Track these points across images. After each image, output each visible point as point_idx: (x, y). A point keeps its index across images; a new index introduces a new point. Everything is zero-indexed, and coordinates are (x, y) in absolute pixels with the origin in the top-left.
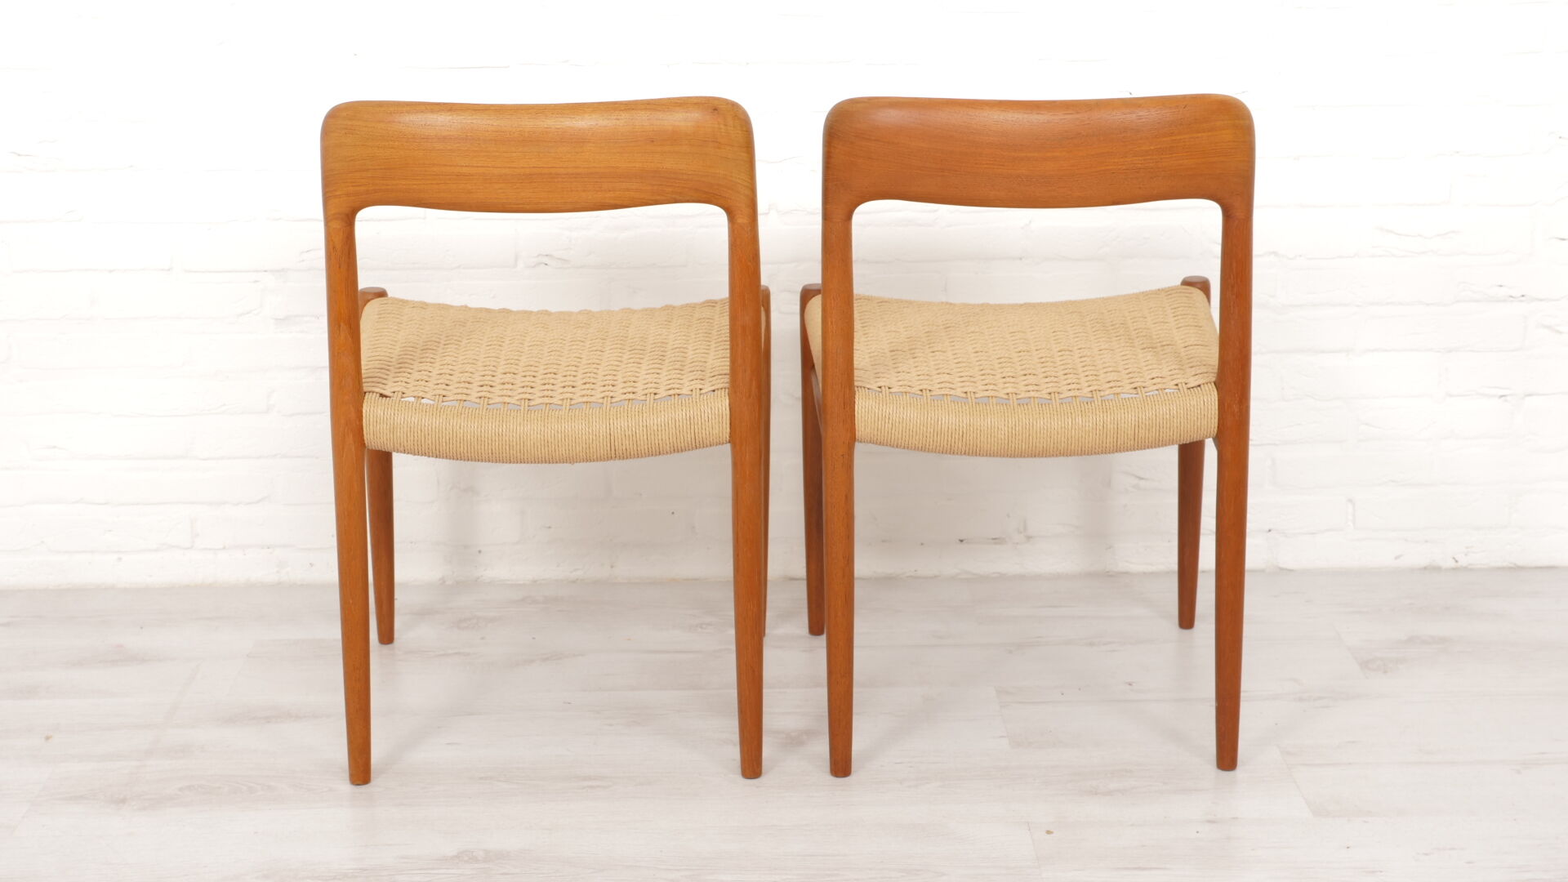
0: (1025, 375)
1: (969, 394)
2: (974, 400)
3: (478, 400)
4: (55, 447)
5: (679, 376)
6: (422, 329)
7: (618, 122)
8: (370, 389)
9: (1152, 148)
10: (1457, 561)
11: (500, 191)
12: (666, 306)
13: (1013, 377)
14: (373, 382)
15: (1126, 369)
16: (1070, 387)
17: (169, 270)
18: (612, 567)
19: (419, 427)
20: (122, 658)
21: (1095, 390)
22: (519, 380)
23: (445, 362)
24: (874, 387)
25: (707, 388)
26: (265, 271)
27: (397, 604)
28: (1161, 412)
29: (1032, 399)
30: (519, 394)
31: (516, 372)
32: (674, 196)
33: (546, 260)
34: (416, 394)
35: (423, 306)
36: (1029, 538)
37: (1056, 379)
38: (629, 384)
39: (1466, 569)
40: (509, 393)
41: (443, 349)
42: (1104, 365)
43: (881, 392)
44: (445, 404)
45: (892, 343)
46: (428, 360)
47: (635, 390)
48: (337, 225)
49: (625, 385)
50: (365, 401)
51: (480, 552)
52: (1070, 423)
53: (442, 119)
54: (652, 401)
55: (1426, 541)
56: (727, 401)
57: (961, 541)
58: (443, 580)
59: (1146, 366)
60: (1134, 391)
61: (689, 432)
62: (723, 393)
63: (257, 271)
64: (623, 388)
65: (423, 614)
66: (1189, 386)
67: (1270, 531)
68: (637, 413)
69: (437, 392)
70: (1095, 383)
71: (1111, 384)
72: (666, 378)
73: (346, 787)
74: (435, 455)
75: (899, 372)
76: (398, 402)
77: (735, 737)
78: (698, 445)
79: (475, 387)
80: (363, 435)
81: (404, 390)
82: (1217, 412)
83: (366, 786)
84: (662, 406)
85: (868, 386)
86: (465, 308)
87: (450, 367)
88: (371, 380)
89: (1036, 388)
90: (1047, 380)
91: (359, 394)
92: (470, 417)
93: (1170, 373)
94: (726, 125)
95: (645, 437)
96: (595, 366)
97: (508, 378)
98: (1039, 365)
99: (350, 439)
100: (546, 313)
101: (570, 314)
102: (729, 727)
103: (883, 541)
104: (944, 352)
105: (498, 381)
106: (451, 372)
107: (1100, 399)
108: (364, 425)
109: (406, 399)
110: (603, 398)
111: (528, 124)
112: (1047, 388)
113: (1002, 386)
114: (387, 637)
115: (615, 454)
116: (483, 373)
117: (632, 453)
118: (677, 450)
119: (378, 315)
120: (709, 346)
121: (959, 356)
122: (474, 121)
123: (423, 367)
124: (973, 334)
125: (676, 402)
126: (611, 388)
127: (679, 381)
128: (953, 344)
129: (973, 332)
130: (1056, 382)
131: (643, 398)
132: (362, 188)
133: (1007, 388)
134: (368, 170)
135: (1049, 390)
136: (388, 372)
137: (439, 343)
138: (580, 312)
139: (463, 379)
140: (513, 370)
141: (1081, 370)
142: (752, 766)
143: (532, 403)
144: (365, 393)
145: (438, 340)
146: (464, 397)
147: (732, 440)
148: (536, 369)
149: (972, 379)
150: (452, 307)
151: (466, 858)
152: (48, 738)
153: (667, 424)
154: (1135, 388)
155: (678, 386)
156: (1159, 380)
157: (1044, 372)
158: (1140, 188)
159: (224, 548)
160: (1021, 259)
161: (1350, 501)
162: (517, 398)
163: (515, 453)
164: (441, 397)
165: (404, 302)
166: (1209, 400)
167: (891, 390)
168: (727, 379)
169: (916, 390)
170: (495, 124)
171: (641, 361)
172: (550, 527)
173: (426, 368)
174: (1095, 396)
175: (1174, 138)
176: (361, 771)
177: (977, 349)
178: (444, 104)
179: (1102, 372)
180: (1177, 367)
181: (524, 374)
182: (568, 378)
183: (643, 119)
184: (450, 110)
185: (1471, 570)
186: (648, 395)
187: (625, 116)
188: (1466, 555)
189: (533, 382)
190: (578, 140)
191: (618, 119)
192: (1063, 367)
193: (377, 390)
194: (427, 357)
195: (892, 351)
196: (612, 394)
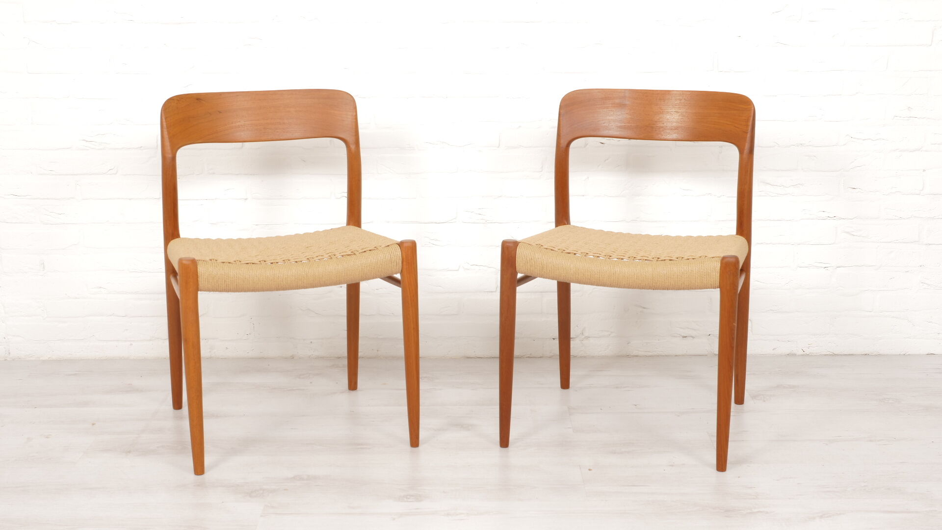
4: (100, 288)
10: (804, 351)
20: (131, 390)
39: (809, 355)
55: (789, 341)
67: (710, 335)
152: (93, 424)
188: (808, 348)
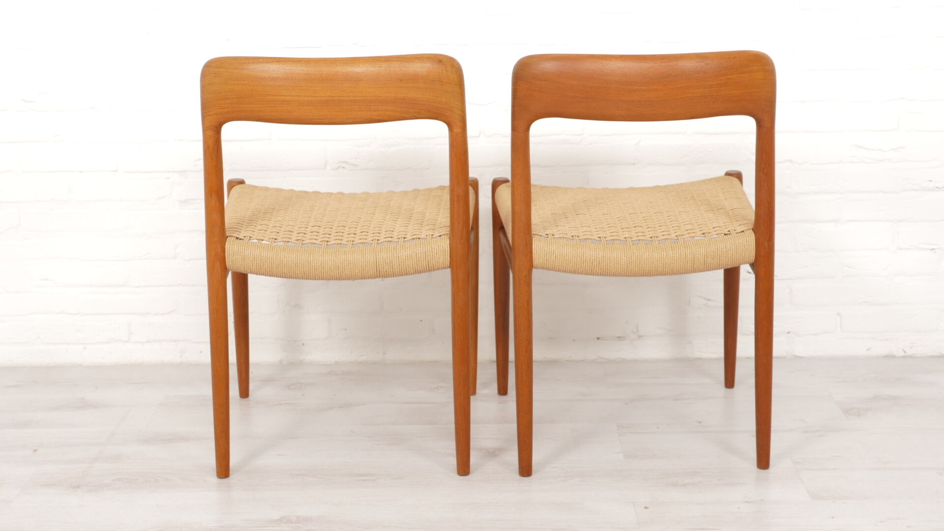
0: (635, 227)
1: (602, 238)
2: (605, 242)
3: (296, 242)
4: (46, 279)
5: (419, 228)
6: (265, 202)
7: (380, 68)
8: (230, 235)
9: (714, 83)
10: (905, 352)
11: (309, 111)
12: (415, 189)
13: (628, 228)
14: (233, 231)
15: (697, 223)
16: (663, 233)
17: (115, 171)
18: (384, 354)
19: (260, 258)
20: (83, 405)
21: (679, 235)
22: (321, 230)
23: (277, 220)
24: (544, 234)
25: (436, 234)
26: (174, 172)
27: (251, 375)
28: (721, 248)
29: (641, 241)
30: (322, 238)
31: (320, 225)
32: (415, 114)
33: (343, 165)
34: (258, 238)
35: (267, 189)
36: (640, 337)
37: (654, 229)
38: (389, 232)
39: (910, 357)
40: (315, 237)
41: (277, 213)
42: (683, 221)
43: (548, 237)
44: (275, 243)
45: (551, 210)
46: (267, 219)
47: (392, 236)
48: (210, 133)
49: (386, 233)
50: (227, 241)
51: (303, 344)
52: (665, 254)
53: (273, 68)
54: (402, 242)
55: (886, 340)
56: (448, 241)
57: (598, 338)
58: (281, 362)
59: (709, 221)
60: (703, 235)
61: (425, 261)
62: (446, 237)
63: (169, 172)
64: (385, 235)
65: (267, 381)
66: (737, 231)
67: (789, 333)
68: (393, 249)
69: (271, 237)
70: (678, 230)
71: (689, 231)
72: (412, 229)
73: (214, 479)
74: (269, 275)
75: (558, 226)
76: (247, 242)
77: (453, 451)
78: (430, 269)
79: (295, 234)
80: (225, 262)
81: (251, 235)
82: (754, 247)
83: (226, 479)
84: (408, 245)
85: (540, 234)
86: (293, 191)
87: (281, 223)
88: (231, 229)
89: (643, 234)
90: (649, 229)
91: (223, 237)
92: (291, 251)
93: (724, 224)
94: (447, 71)
95: (398, 264)
96: (369, 222)
97: (315, 229)
98: (643, 221)
99: (218, 265)
100: (342, 194)
101: (355, 194)
102: (450, 446)
103: (550, 338)
104: (584, 214)
105: (309, 231)
106: (281, 226)
107: (682, 240)
108: (226, 256)
109: (252, 241)
110: (373, 240)
111: (325, 70)
112: (649, 234)
113: (621, 233)
114: (244, 393)
115: (380, 274)
116: (299, 226)
117: (390, 274)
118: (417, 272)
119: (239, 194)
120: (439, 211)
121: (593, 216)
122: (293, 68)
123: (263, 222)
124: (600, 205)
125: (417, 243)
126: (377, 234)
127: (419, 231)
128: (589, 210)
129: (600, 203)
130: (655, 231)
131: (397, 240)
132: (225, 110)
133: (625, 234)
134: (228, 99)
135: (651, 236)
136: (242, 226)
137: (274, 209)
138: (362, 193)
139: (288, 229)
140: (318, 225)
141: (669, 224)
142: (464, 468)
143: (329, 243)
144: (227, 237)
145: (274, 208)
146: (288, 240)
147: (451, 266)
148: (333, 224)
149: (603, 230)
150: (284, 190)
151: (285, 521)
152: (35, 451)
153: (411, 256)
154: (704, 234)
155: (418, 233)
156: (718, 228)
157: (647, 225)
158: (707, 108)
159: (148, 341)
160: (634, 164)
161: (839, 314)
162: (320, 240)
163: (318, 273)
164: (274, 239)
165: (255, 187)
166: (749, 241)
167: (554, 236)
168: (448, 229)
169: (569, 236)
170: (305, 70)
171: (398, 220)
172: (346, 329)
173: (266, 223)
174: (679, 238)
175: (728, 77)
176: (224, 470)
177: (604, 213)
178: (274, 58)
179: (682, 224)
180: (729, 221)
181: (325, 227)
182: (352, 229)
183: (396, 68)
184: (277, 62)
185: (915, 357)
186: (400, 239)
187: (384, 65)
188: (911, 348)
189: (330, 231)
190: (356, 80)
191: (380, 67)
192: (658, 222)
193: (235, 235)
194: (267, 217)
195: (552, 214)
196: (378, 238)
